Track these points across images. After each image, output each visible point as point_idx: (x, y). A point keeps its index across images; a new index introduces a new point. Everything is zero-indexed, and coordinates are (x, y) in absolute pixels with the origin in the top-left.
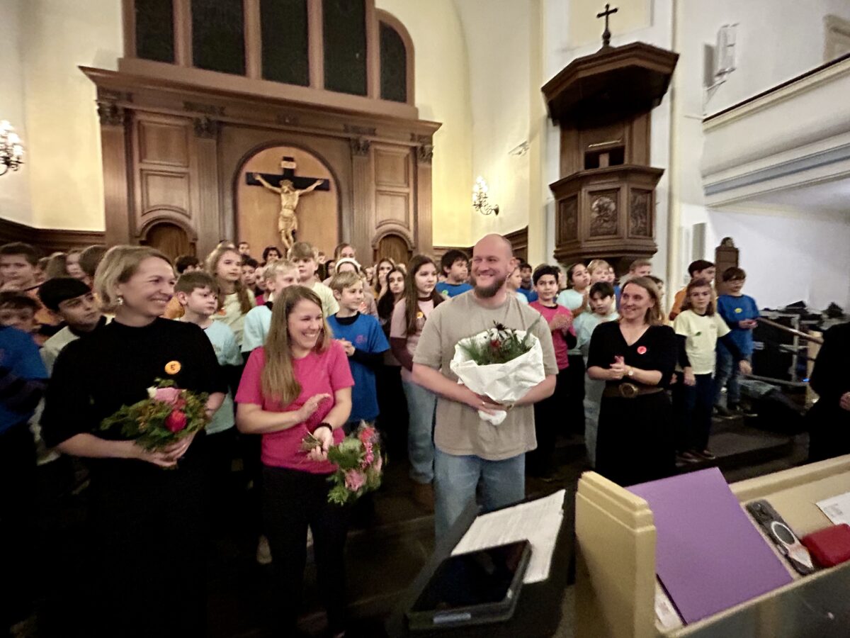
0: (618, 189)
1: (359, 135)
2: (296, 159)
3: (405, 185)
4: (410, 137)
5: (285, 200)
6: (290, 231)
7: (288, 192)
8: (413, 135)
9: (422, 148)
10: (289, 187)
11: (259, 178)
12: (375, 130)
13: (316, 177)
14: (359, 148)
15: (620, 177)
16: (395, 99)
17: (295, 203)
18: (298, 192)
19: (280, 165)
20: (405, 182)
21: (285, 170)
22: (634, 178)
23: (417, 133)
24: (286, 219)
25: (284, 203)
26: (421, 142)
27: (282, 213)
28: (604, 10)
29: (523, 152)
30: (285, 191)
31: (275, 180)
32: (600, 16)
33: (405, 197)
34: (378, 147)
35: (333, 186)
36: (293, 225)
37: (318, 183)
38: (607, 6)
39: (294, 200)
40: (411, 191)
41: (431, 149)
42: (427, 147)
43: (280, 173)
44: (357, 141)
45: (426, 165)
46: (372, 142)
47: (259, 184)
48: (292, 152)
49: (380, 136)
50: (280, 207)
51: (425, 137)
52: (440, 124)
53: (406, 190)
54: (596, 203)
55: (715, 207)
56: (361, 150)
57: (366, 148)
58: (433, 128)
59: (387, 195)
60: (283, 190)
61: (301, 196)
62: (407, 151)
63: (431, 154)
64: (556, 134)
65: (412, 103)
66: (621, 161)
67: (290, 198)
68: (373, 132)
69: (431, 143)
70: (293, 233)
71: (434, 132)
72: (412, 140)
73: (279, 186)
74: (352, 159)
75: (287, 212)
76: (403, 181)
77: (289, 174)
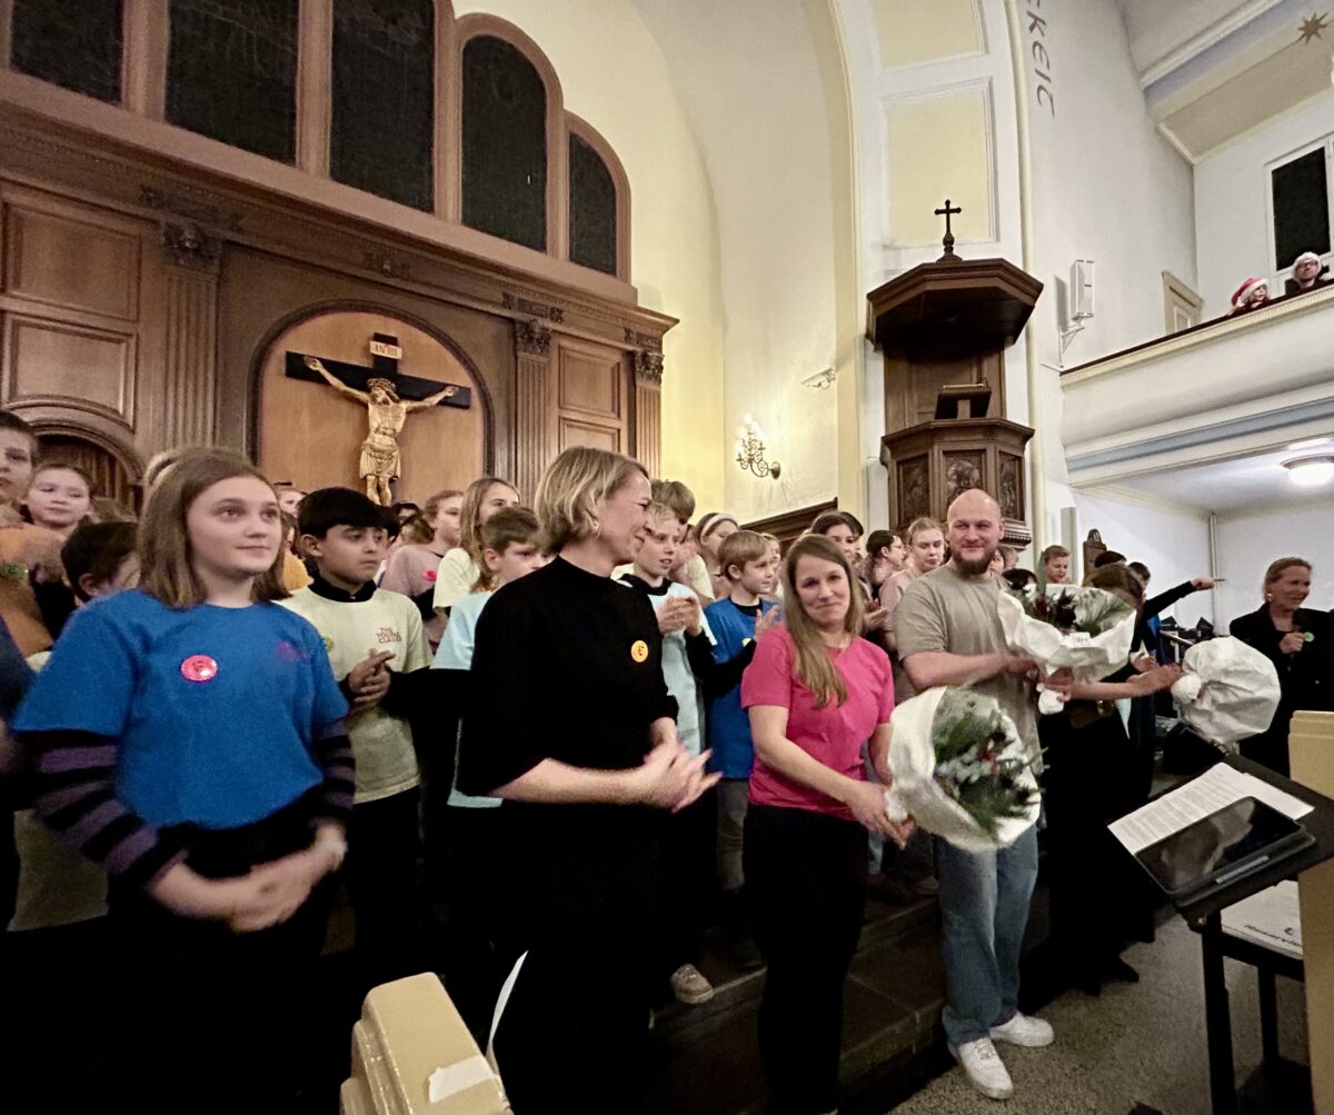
0: (984, 451)
1: (533, 317)
2: (400, 340)
3: (615, 415)
4: (623, 334)
5: (376, 416)
6: (385, 477)
7: (385, 402)
8: (628, 331)
9: (645, 356)
10: (388, 393)
11: (318, 367)
12: (561, 312)
13: (442, 380)
14: (531, 339)
15: (984, 433)
16: (594, 266)
17: (399, 426)
18: (405, 405)
19: (367, 348)
20: (613, 410)
21: (378, 359)
22: (1001, 437)
23: (636, 328)
24: (377, 453)
25: (374, 424)
26: (643, 346)
27: (369, 440)
28: (944, 207)
29: (824, 384)
30: (379, 400)
31: (357, 377)
32: (938, 212)
33: (613, 435)
34: (565, 343)
35: (476, 401)
36: (392, 466)
37: (448, 393)
38: (948, 203)
39: (396, 417)
40: (623, 425)
41: (660, 359)
42: (652, 354)
43: (366, 363)
44: (527, 327)
45: (650, 386)
46: (554, 331)
47: (318, 378)
48: (393, 328)
49: (572, 324)
50: (364, 429)
51: (649, 337)
52: (677, 321)
53: (616, 424)
54: (953, 468)
55: (1079, 488)
56: (535, 342)
57: (545, 340)
58: (662, 325)
59: (580, 428)
60: (374, 399)
61: (409, 413)
62: (617, 358)
63: (661, 368)
64: (878, 364)
65: (626, 278)
66: (983, 414)
67: (386, 416)
68: (556, 315)
69: (659, 349)
70: (391, 481)
71: (665, 332)
72: (627, 339)
73: (367, 390)
74: (516, 358)
75: (381, 441)
76: (609, 408)
77: (386, 368)
